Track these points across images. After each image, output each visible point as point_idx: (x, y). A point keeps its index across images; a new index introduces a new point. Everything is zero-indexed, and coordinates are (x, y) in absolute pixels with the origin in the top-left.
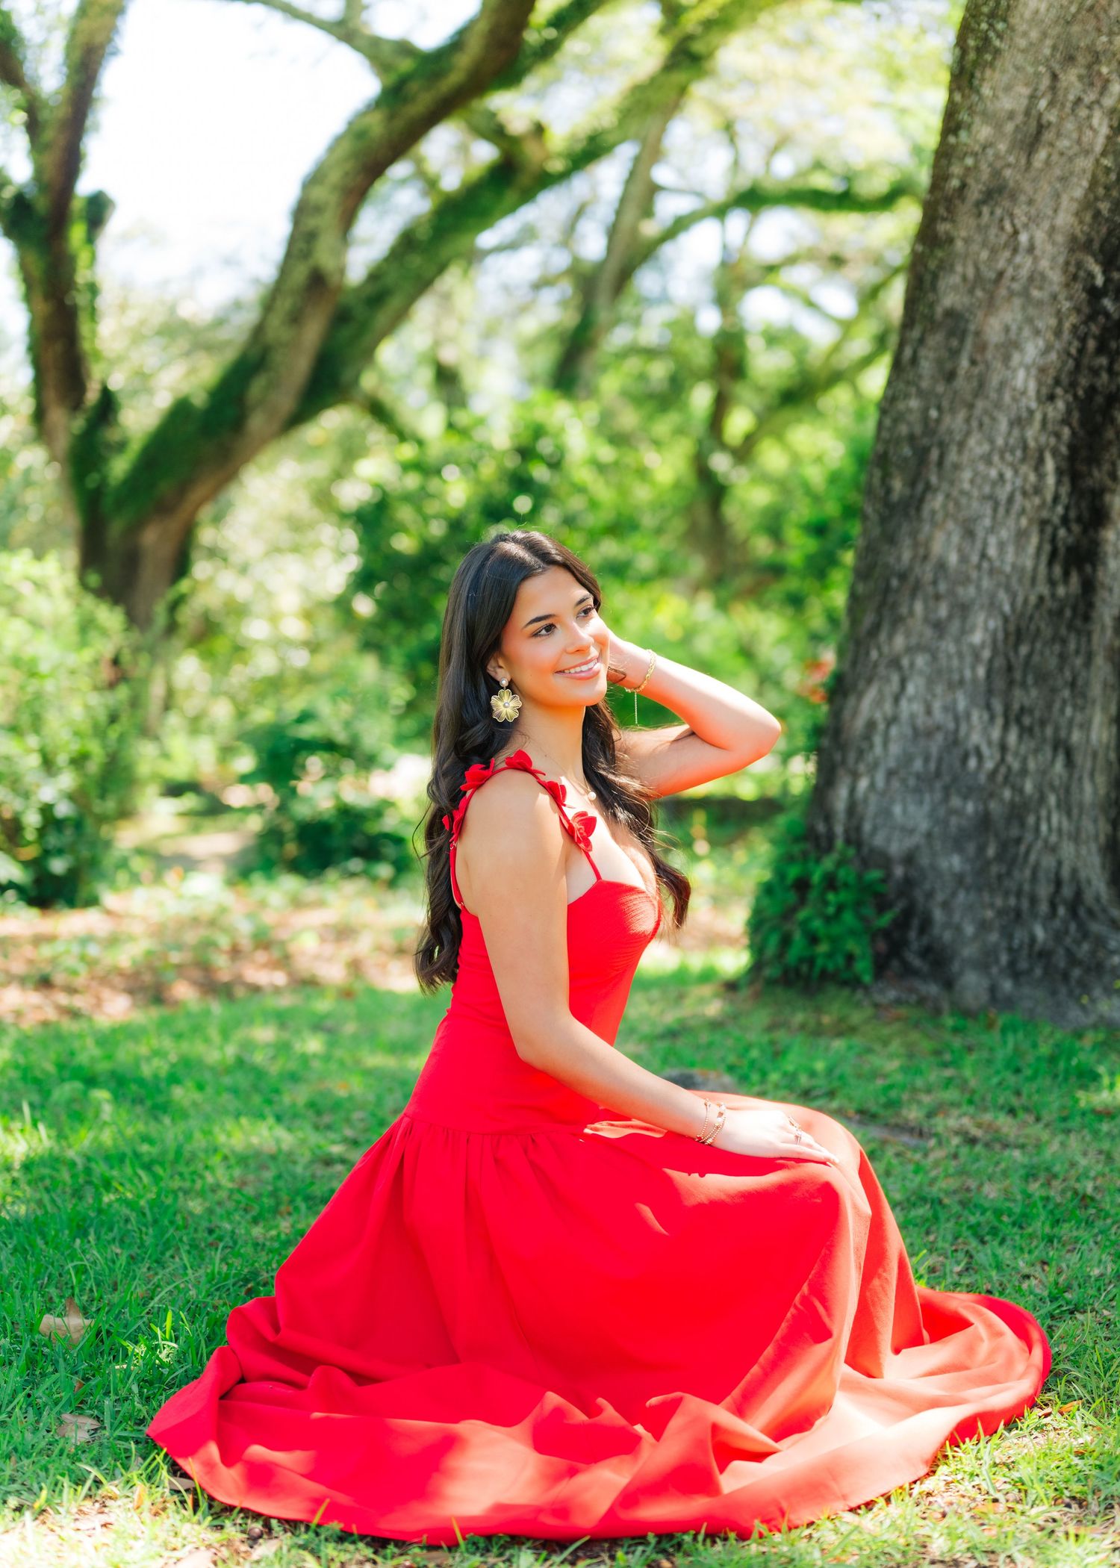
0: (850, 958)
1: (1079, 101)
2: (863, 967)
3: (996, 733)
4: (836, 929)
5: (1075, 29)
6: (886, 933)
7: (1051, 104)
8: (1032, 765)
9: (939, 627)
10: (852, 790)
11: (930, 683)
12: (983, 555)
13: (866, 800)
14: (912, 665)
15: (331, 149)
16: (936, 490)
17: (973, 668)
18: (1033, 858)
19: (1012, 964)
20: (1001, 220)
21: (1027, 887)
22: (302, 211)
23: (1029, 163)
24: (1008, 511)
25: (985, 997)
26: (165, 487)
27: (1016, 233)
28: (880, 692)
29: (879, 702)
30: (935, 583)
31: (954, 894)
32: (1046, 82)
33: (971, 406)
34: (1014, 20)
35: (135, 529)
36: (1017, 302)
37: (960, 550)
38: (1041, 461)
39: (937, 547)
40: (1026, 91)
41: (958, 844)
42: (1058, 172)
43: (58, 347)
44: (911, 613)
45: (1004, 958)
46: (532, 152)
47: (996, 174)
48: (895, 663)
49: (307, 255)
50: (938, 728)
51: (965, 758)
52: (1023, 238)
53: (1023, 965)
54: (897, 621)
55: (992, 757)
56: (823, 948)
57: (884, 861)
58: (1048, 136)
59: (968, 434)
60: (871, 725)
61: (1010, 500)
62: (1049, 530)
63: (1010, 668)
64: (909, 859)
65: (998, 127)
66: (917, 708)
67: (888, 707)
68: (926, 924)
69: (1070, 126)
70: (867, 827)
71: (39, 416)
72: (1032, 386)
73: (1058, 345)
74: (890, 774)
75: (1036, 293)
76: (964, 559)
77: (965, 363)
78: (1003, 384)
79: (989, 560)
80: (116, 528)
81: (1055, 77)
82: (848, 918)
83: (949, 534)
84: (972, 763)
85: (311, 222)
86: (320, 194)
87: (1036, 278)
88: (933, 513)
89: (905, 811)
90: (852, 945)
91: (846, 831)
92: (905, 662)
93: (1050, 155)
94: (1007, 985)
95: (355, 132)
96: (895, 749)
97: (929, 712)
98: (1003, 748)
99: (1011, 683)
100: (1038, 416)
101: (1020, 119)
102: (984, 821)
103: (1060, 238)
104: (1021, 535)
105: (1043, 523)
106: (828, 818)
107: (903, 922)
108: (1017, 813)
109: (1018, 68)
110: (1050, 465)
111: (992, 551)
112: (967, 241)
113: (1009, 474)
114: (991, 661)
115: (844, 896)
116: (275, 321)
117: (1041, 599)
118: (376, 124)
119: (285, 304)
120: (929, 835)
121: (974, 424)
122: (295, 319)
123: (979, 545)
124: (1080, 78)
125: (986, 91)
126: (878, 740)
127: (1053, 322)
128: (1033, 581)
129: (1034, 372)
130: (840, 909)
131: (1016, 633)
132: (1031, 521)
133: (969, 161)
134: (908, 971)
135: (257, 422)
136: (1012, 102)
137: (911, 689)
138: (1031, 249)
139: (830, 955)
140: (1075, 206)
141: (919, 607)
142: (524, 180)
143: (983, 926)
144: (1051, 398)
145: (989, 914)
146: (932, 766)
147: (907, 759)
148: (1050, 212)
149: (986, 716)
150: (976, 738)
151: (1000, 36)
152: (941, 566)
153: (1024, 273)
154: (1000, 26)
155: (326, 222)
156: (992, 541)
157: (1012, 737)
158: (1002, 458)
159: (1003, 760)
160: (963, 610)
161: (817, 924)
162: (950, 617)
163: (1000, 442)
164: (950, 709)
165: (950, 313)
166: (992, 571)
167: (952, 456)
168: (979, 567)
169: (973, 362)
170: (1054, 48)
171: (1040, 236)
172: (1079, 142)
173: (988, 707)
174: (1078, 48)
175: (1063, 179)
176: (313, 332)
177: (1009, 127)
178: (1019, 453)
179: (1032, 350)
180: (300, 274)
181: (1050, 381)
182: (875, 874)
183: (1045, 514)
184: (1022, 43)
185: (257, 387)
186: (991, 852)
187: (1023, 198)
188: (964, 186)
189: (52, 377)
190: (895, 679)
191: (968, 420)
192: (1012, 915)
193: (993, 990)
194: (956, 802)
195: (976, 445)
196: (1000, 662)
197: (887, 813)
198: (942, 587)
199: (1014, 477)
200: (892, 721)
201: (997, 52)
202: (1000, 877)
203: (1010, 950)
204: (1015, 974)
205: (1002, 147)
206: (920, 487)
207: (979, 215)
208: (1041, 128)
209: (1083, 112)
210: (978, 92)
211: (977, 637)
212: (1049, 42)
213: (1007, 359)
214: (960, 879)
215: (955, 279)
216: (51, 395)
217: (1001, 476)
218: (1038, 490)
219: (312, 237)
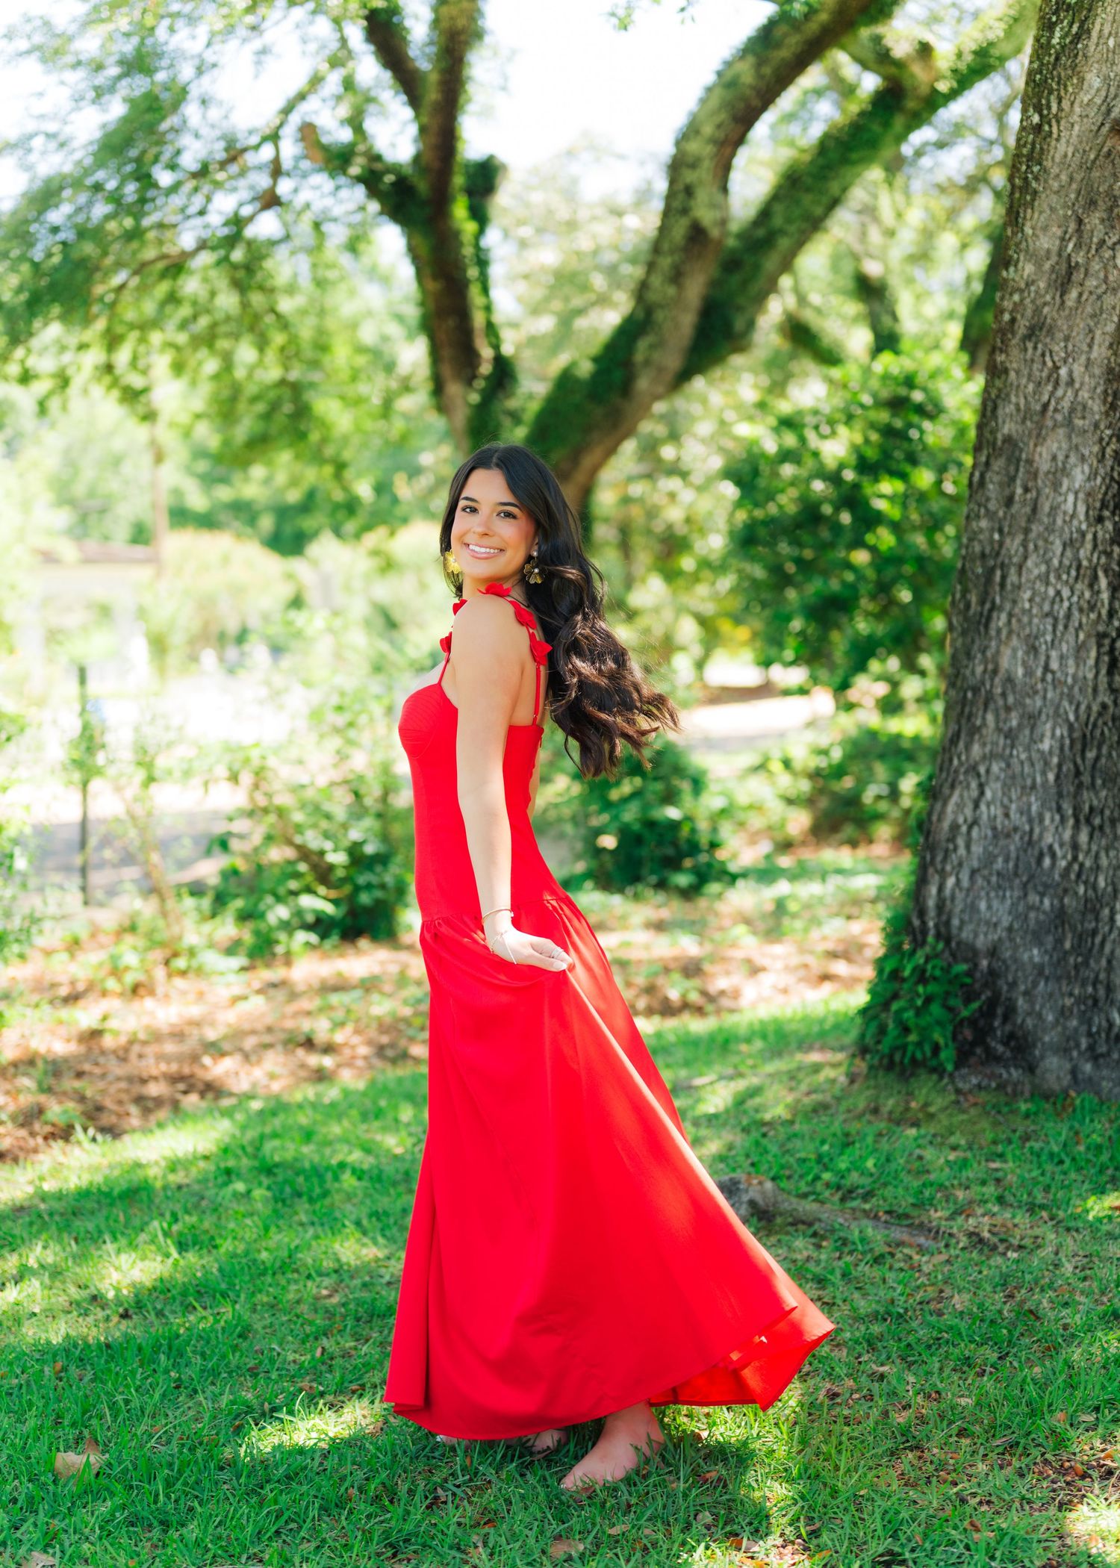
0: (936, 1049)
1: (1102, 242)
2: (947, 1055)
3: (1067, 835)
4: (924, 1021)
5: (1096, 174)
6: (972, 1022)
7: (1078, 246)
8: (1104, 862)
9: (1011, 735)
10: (941, 888)
11: (1006, 788)
12: (1046, 668)
13: (953, 898)
14: (988, 771)
15: (703, 101)
16: (1001, 609)
17: (1044, 773)
18: (1107, 949)
19: (1091, 1048)
20: (1043, 355)
21: (1102, 976)
22: (677, 167)
23: (1063, 302)
24: (1066, 627)
25: (1067, 1080)
27: (1056, 368)
28: (961, 796)
29: (960, 807)
30: (1004, 695)
31: (1035, 984)
32: (1072, 226)
33: (1027, 531)
34: (1048, 164)
36: (1061, 432)
37: (1024, 663)
38: (1095, 578)
39: (1005, 662)
40: (1059, 233)
41: (1037, 939)
42: (1089, 309)
43: (451, 322)
44: (984, 724)
45: (1084, 1043)
46: (919, 74)
47: (1037, 311)
48: (973, 769)
49: (685, 211)
50: (1016, 829)
51: (1041, 856)
52: (1063, 372)
53: (1102, 1049)
54: (974, 731)
55: (1064, 857)
56: (913, 1038)
57: (971, 954)
58: (1078, 276)
59: (1026, 558)
60: (955, 827)
61: (1068, 616)
62: (1107, 642)
63: (1078, 773)
64: (993, 952)
65: (1039, 265)
66: (996, 811)
67: (968, 811)
68: (1010, 1011)
69: (1096, 266)
70: (956, 922)
71: (438, 389)
72: (1081, 509)
73: (1102, 471)
74: (973, 873)
75: (1079, 422)
76: (1029, 673)
77: (1019, 491)
78: (1054, 509)
79: (1053, 672)
81: (1080, 222)
82: (936, 1009)
83: (1014, 650)
84: (1047, 862)
85: (689, 176)
86: (694, 147)
87: (1078, 408)
88: (999, 631)
89: (989, 907)
90: (937, 1036)
91: (936, 926)
92: (982, 770)
93: (1080, 295)
94: (1088, 1067)
95: (726, 80)
96: (977, 849)
97: (1007, 815)
98: (1075, 846)
99: (1080, 786)
100: (1089, 537)
101: (1054, 259)
102: (1060, 916)
103: (1097, 371)
104: (1080, 649)
105: (1101, 636)
106: (922, 913)
107: (988, 1011)
108: (1092, 907)
109: (1052, 209)
110: (1103, 582)
111: (1054, 665)
112: (1017, 372)
113: (1066, 593)
114: (1060, 766)
115: (932, 988)
116: (656, 281)
117: (1104, 706)
118: (746, 71)
119: (666, 262)
120: (1010, 929)
121: (1031, 546)
122: (677, 277)
123: (1043, 658)
124: (1102, 221)
125: (1028, 231)
126: (961, 842)
127: (1096, 449)
128: (1095, 690)
129: (1081, 495)
130: (928, 1000)
131: (1082, 739)
132: (1088, 636)
133: (1016, 297)
134: (992, 1057)
135: (643, 384)
136: (1046, 242)
137: (988, 794)
138: (1071, 382)
139: (919, 1044)
140: (1108, 340)
141: (990, 718)
143: (1063, 1013)
144: (1100, 520)
145: (1069, 1002)
146: (1011, 865)
147: (989, 859)
148: (1085, 348)
149: (1057, 817)
150: (1049, 839)
151: (1036, 179)
152: (1009, 680)
153: (1066, 404)
154: (1036, 169)
155: (703, 174)
156: (1054, 654)
157: (1083, 837)
158: (1059, 577)
159: (1075, 858)
160: (1032, 719)
161: (909, 1015)
162: (1020, 726)
163: (1056, 562)
164: (1025, 811)
165: (1008, 439)
166: (1055, 683)
167: (1012, 578)
168: (1043, 680)
169: (1026, 490)
170: (1079, 193)
171: (1078, 369)
172: (1106, 280)
173: (1059, 809)
174: (1099, 193)
175: (1093, 316)
176: (695, 289)
177: (1047, 266)
178: (1073, 573)
179: (1079, 476)
180: (680, 230)
181: (1098, 505)
182: (961, 968)
183: (1101, 628)
184: (1056, 185)
185: (642, 346)
186: (1068, 945)
187: (1060, 335)
188: (1013, 320)
189: (446, 353)
190: (974, 785)
191: (1024, 544)
192: (1090, 1002)
193: (1074, 1072)
194: (1033, 898)
195: (1034, 567)
196: (1068, 767)
197: (973, 908)
198: (1011, 700)
199: (1071, 594)
200: (975, 822)
201: (1035, 192)
202: (1076, 967)
203: (1090, 1034)
204: (1096, 1058)
205: (1042, 285)
206: (988, 606)
207: (1026, 350)
208: (1071, 269)
209: (1108, 254)
210: (1022, 231)
211: (1046, 745)
212: (1074, 186)
213: (1056, 486)
214: (1040, 970)
215: (1010, 409)
216: (447, 371)
217: (1058, 593)
218: (1092, 607)
219: (689, 191)
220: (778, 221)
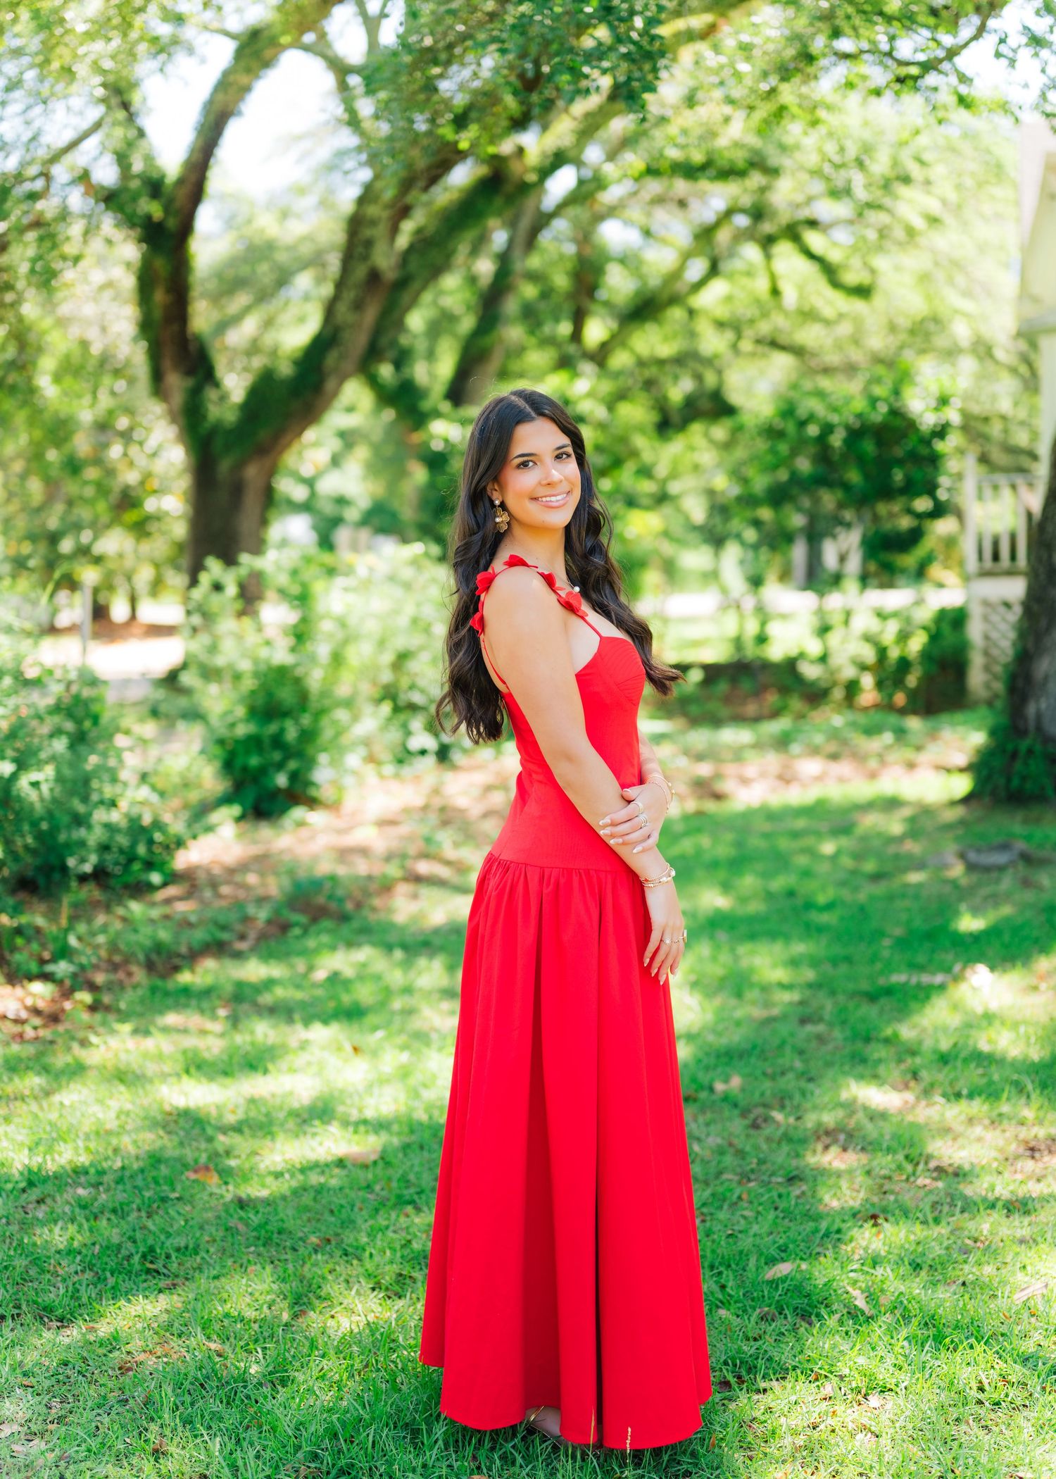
22: (356, 223)
26: (263, 434)
35: (240, 466)
43: (175, 327)
46: (515, 168)
49: (365, 257)
71: (157, 377)
80: (224, 466)
85: (367, 232)
86: (372, 210)
116: (342, 309)
119: (348, 295)
122: (358, 306)
135: (331, 384)
142: (509, 188)
155: (380, 232)
176: (370, 315)
180: (360, 272)
185: (331, 359)
216: (167, 363)
219: (369, 244)
220: (413, 265)
